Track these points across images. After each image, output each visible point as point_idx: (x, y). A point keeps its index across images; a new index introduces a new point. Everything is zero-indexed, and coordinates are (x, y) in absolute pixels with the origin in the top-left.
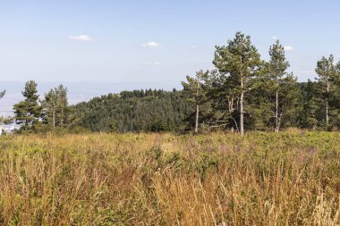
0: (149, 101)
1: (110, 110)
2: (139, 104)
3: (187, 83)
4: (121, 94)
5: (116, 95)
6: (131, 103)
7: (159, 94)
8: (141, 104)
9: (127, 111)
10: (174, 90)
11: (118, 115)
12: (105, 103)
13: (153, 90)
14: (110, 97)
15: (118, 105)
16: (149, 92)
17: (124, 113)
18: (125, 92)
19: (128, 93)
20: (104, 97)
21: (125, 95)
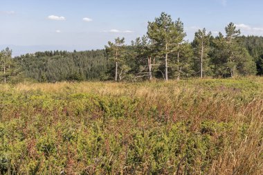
0: (57, 59)
1: (28, 66)
2: (50, 61)
3: (109, 46)
4: (36, 54)
5: (32, 55)
6: (44, 61)
7: (64, 54)
8: (51, 61)
9: (41, 66)
10: (75, 51)
11: (34, 70)
12: (24, 61)
13: (59, 51)
14: (27, 56)
15: (34, 62)
16: (56, 53)
17: (39, 68)
18: (39, 53)
19: (41, 53)
20: (22, 57)
21: (39, 55)
